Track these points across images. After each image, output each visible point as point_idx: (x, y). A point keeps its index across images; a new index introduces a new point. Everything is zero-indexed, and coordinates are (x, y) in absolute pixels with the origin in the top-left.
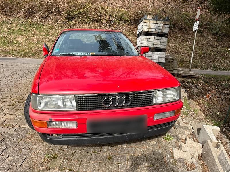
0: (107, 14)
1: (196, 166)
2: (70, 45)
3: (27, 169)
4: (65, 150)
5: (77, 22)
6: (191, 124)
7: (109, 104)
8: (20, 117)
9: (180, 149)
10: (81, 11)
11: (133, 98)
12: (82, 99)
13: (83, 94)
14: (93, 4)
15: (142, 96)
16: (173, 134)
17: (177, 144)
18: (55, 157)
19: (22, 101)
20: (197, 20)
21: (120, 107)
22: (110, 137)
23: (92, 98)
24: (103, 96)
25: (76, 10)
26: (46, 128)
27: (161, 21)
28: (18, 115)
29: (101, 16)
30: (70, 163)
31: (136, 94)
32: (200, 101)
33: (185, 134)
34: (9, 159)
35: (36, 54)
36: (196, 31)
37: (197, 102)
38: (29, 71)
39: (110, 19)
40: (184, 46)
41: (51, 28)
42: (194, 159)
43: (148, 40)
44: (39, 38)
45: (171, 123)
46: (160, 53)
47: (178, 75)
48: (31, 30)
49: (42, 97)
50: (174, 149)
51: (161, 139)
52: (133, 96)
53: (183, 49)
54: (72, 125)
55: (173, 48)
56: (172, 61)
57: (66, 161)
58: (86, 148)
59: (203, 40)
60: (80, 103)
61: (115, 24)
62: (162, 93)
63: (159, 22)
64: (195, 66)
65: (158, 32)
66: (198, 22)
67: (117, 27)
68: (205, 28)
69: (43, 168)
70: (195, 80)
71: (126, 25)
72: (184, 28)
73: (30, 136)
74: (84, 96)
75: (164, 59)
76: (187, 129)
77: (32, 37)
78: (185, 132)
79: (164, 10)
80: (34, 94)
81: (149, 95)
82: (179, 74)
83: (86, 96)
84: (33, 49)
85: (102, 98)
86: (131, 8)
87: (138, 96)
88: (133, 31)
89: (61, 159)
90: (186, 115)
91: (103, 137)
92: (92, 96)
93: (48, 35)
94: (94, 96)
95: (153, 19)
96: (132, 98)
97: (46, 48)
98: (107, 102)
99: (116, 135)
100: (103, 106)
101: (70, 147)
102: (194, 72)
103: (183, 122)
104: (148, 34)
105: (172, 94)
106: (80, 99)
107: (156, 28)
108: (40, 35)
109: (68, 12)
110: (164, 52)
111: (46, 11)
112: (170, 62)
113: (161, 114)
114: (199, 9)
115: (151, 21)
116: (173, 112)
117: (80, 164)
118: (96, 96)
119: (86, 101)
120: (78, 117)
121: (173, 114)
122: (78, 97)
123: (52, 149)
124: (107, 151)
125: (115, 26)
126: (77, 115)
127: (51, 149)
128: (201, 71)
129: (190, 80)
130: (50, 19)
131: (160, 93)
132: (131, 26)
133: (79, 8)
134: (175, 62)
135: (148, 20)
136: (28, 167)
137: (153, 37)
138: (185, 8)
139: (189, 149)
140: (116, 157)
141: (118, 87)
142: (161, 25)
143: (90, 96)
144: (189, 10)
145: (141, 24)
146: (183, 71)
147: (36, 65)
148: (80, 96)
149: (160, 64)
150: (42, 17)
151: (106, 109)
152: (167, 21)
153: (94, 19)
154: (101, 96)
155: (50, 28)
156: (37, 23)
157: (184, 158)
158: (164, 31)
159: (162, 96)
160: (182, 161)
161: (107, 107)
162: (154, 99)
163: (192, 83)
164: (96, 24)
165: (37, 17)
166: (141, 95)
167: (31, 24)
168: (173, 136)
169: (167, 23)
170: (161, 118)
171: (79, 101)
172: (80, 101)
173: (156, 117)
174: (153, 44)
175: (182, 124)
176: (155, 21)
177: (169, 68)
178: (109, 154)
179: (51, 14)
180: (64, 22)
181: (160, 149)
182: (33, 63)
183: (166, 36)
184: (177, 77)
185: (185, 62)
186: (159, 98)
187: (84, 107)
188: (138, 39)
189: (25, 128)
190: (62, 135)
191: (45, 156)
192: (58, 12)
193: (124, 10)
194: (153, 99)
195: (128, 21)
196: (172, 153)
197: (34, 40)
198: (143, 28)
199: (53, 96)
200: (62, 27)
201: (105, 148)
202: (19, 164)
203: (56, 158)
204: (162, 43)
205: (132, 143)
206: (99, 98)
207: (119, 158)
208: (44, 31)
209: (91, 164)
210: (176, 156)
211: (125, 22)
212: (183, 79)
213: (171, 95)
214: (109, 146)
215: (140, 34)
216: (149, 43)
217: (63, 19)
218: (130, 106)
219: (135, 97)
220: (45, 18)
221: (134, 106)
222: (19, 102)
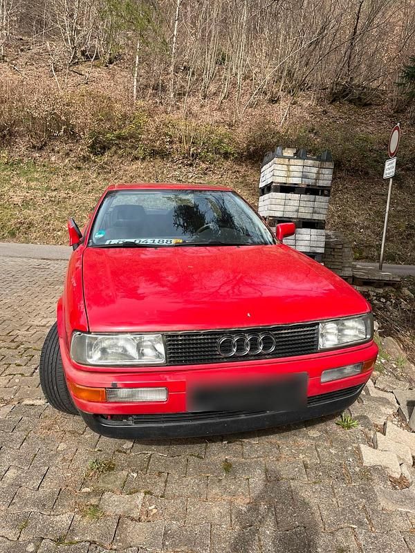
0: (184, 138)
1: (410, 481)
2: (118, 219)
3: (54, 493)
4: (128, 451)
5: (115, 158)
6: (392, 392)
7: (231, 351)
8: (17, 381)
9: (375, 447)
10: (125, 132)
11: (279, 338)
12: (177, 340)
13: (180, 331)
14: (150, 116)
15: (296, 334)
16: (356, 415)
17: (366, 435)
18: (109, 467)
19: (14, 345)
20: (392, 155)
21: (252, 356)
22: (232, 421)
23: (197, 339)
24: (219, 334)
25: (111, 130)
26: (102, 402)
27: (314, 160)
28: (11, 377)
29: (171, 142)
30: (145, 479)
31: (285, 330)
32: (408, 340)
33: (382, 415)
34: (11, 474)
35: (19, 232)
36: (391, 180)
37: (401, 341)
38: (13, 273)
39: (192, 150)
40: (363, 210)
41: (55, 171)
42: (404, 468)
43: (287, 201)
44: (27, 194)
45: (355, 388)
46: (314, 231)
47: (354, 280)
48: (7, 176)
49: (96, 339)
50: (362, 445)
51: (332, 426)
52: (279, 334)
53: (361, 218)
54: (157, 396)
55: (339, 216)
56: (340, 247)
57: (135, 475)
58: (174, 448)
59: (406, 196)
60: (173, 349)
61: (203, 162)
62: (335, 326)
63: (310, 162)
64: (390, 258)
65: (308, 185)
66: (395, 160)
67: (207, 168)
68: (408, 169)
69: (88, 490)
70: (392, 291)
71: (228, 164)
72: (360, 169)
73: (48, 422)
74: (181, 336)
75: (323, 244)
76: (385, 402)
77: (11, 194)
78: (383, 409)
79: (313, 129)
80: (78, 333)
81: (311, 330)
82: (356, 276)
83: (185, 336)
84: (13, 221)
85: (216, 338)
86: (238, 125)
87: (288, 333)
88: (244, 176)
89: (124, 472)
90: (381, 372)
91: (218, 420)
92: (197, 335)
93: (48, 188)
94: (200, 335)
95: (297, 155)
96: (276, 338)
97: (76, 229)
98: (226, 347)
99: (243, 417)
100: (219, 355)
101: (139, 446)
102: (389, 272)
103: (375, 387)
104: (285, 189)
105: (356, 328)
106: (173, 341)
107: (304, 177)
108: (30, 188)
109: (94, 134)
110: (322, 228)
111: (43, 132)
112: (336, 250)
113: (336, 370)
114: (396, 131)
115: (292, 161)
116: (358, 366)
117: (166, 481)
118: (204, 335)
119: (185, 344)
120: (170, 378)
121: (358, 371)
122: (170, 336)
123: (101, 451)
124: (219, 453)
125: (204, 166)
126: (167, 374)
127: (99, 450)
128: (405, 269)
129: (381, 291)
130: (53, 150)
131: (331, 327)
132: (240, 165)
133: (119, 126)
134: (346, 250)
135: (285, 157)
136: (56, 490)
137: (297, 196)
138: (362, 123)
139: (392, 446)
140: (240, 464)
141: (249, 315)
142: (315, 170)
143: (193, 335)
144: (371, 128)
145: (268, 165)
146: (364, 268)
147: (24, 259)
148: (173, 336)
149: (312, 255)
150: (34, 147)
151: (225, 360)
152: (326, 161)
153: (154, 150)
154: (215, 334)
155: (51, 173)
156: (21, 161)
157: (383, 464)
158: (321, 183)
159: (337, 332)
160: (380, 470)
161: (226, 358)
162: (320, 340)
163: (387, 298)
164: (158, 161)
165: (22, 146)
166: (295, 332)
167: (7, 163)
168: (356, 418)
169: (327, 164)
170: (335, 378)
171: (170, 345)
172: (174, 345)
173: (326, 378)
174: (297, 211)
175: (374, 393)
176: (300, 161)
177: (332, 263)
178: (224, 459)
179: (55, 139)
180: (84, 157)
181: (332, 446)
182: (15, 254)
183: (326, 192)
184: (353, 284)
185: (366, 247)
186: (329, 337)
187: (182, 357)
188: (261, 198)
189: (33, 405)
190: (135, 417)
191: (89, 464)
192: (72, 135)
193: (222, 130)
194: (318, 339)
195: (234, 153)
196: (357, 454)
197: (16, 199)
198: (273, 175)
199: (120, 336)
200: (79, 168)
201: (214, 447)
202: (34, 483)
203: (113, 469)
204: (318, 210)
205: (271, 434)
206: (211, 339)
207: (247, 468)
208: (37, 180)
209: (190, 480)
210: (367, 461)
211: (226, 155)
212: (365, 289)
213: (353, 330)
214: (222, 441)
215: (268, 189)
216: (288, 208)
217: (82, 150)
218: (273, 353)
219: (283, 335)
220: (40, 149)
221: (280, 355)
222: (9, 348)
